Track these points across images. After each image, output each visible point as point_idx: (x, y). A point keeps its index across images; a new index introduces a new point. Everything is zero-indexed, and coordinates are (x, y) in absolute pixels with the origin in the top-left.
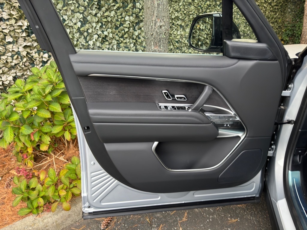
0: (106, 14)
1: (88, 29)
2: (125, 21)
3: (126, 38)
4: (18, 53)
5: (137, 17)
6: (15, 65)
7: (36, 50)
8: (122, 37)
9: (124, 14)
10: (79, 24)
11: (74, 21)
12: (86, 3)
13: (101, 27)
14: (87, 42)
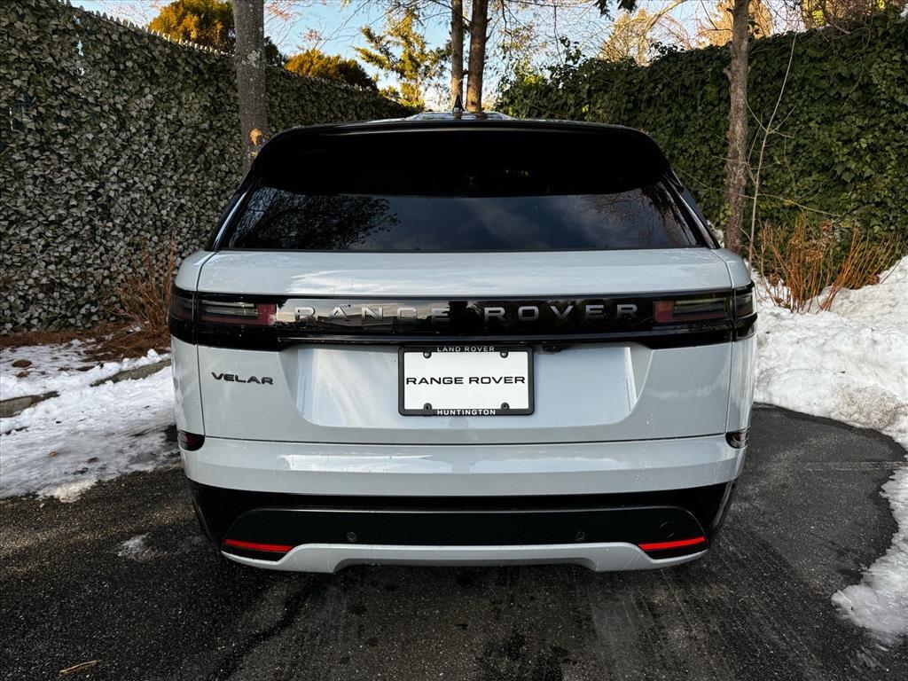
0: (183, 177)
1: (161, 195)
2: (208, 187)
3: (209, 209)
4: (81, 219)
5: (222, 181)
6: (75, 233)
7: (99, 217)
8: (204, 207)
9: (205, 178)
10: (151, 188)
11: (146, 184)
12: (161, 164)
13: (177, 193)
14: (159, 211)
